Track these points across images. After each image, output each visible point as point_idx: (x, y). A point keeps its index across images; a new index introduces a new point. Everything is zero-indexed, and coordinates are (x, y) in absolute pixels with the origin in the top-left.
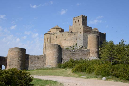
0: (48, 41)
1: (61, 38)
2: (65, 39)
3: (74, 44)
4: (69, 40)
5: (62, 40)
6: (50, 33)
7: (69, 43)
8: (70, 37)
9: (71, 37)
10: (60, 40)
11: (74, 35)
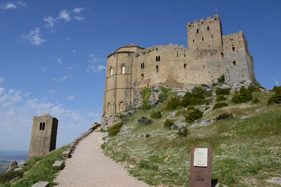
0: (123, 73)
1: (173, 62)
2: (185, 65)
3: (212, 79)
4: (198, 68)
5: (177, 67)
6: (130, 52)
7: (197, 75)
8: (200, 61)
9: (203, 59)
10: (171, 68)
11: (210, 55)
